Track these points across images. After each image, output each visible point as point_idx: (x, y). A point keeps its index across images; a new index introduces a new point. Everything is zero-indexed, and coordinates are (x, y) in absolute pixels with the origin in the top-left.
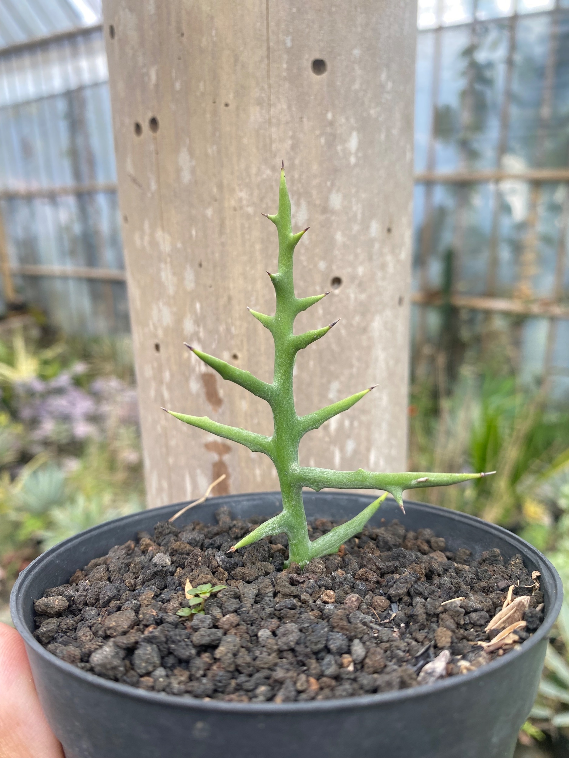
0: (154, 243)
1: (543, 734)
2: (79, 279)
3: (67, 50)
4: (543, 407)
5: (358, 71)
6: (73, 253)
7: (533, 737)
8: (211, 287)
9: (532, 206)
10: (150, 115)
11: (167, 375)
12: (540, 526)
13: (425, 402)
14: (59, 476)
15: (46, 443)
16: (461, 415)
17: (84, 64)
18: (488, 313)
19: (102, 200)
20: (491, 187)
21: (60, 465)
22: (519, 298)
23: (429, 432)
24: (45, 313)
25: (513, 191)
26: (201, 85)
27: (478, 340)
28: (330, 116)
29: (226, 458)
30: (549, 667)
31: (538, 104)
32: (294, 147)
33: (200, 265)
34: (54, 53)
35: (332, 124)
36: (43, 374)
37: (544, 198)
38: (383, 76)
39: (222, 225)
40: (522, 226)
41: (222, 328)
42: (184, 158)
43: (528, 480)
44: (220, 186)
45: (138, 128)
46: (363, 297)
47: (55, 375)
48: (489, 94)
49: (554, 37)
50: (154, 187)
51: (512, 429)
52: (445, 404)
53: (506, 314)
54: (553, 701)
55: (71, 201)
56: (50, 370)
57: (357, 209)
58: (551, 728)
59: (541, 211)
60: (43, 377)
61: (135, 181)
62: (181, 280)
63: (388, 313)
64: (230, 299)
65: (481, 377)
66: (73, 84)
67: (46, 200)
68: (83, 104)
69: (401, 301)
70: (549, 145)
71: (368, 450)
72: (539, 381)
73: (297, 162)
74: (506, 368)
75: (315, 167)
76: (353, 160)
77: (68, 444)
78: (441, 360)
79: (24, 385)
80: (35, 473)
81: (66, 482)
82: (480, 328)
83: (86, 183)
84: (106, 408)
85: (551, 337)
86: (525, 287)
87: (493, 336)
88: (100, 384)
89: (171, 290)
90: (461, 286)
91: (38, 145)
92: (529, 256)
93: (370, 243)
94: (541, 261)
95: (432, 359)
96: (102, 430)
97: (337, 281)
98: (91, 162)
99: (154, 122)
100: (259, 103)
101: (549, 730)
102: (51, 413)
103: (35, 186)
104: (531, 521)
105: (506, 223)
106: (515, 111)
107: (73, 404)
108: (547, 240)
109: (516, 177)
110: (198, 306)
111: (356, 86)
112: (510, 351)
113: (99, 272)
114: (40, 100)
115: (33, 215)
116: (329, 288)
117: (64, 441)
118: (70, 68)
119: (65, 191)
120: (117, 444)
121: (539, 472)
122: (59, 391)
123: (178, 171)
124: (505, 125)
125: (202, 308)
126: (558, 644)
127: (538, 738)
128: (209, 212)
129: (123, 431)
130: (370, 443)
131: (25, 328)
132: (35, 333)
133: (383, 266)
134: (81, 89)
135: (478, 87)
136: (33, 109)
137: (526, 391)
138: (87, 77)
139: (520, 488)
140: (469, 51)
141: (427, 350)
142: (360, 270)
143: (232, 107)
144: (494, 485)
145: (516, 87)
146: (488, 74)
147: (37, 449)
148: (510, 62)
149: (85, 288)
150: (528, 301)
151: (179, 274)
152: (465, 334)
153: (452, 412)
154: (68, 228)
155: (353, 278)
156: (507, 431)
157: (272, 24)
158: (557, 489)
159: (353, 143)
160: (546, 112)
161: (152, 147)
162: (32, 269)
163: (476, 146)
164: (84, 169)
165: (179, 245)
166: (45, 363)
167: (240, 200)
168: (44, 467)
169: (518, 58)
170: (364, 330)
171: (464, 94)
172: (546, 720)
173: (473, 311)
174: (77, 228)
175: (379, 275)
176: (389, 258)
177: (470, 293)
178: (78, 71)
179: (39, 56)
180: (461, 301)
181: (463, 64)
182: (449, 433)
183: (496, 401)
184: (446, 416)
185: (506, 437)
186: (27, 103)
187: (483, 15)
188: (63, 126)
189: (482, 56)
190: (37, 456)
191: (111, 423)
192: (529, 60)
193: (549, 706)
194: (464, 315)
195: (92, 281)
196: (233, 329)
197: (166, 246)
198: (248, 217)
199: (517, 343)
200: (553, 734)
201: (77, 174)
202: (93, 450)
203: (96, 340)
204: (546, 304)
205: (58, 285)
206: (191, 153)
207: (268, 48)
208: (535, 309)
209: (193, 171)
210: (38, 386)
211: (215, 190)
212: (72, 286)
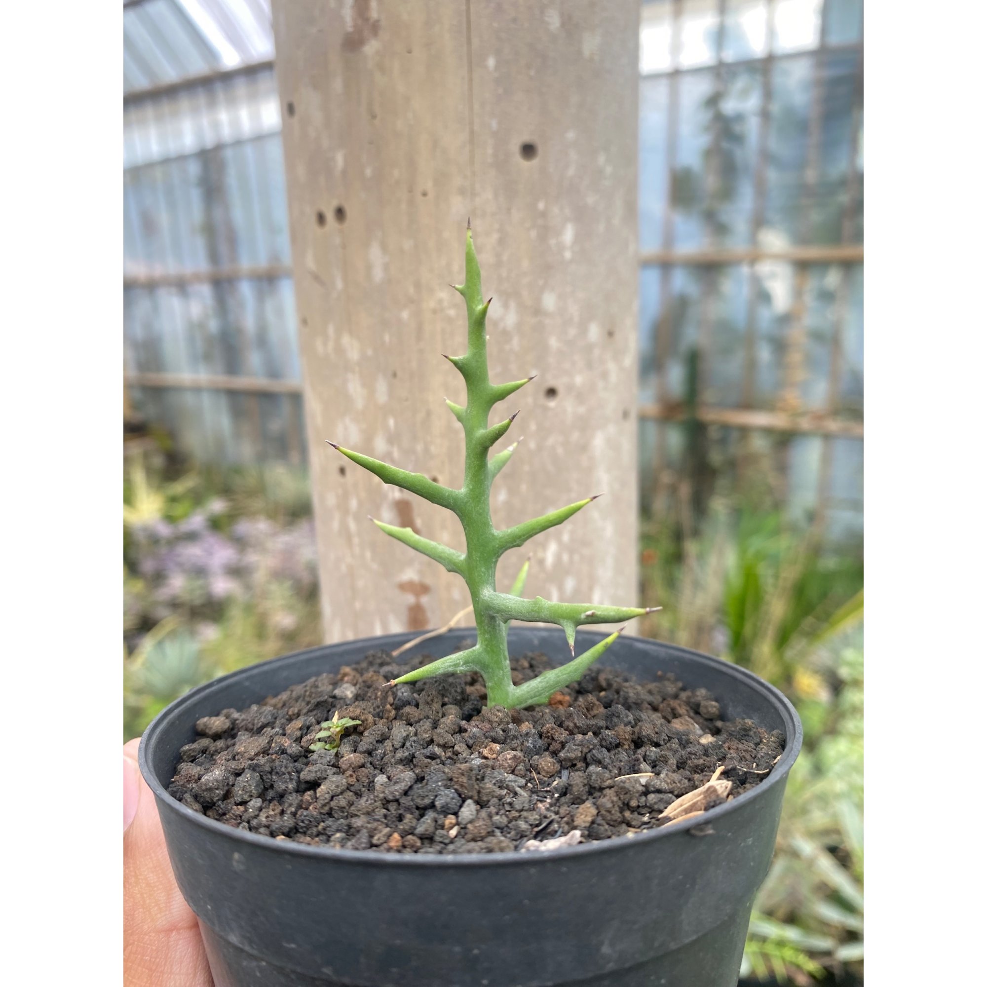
0: (340, 350)
1: (824, 971)
2: (217, 391)
3: (202, 98)
4: (817, 550)
5: (573, 155)
6: (207, 357)
7: (811, 975)
8: (407, 400)
9: (798, 293)
10: (335, 203)
11: (354, 504)
12: (816, 703)
13: (665, 545)
14: (192, 647)
15: (175, 605)
16: (713, 560)
17: (223, 116)
18: (744, 431)
19: (246, 290)
20: (745, 270)
21: (193, 633)
22: (783, 410)
23: (671, 583)
24: (172, 434)
25: (773, 275)
26: (396, 173)
27: (733, 464)
28: (541, 206)
29: (425, 600)
30: (830, 884)
31: (801, 165)
32: (502, 241)
33: (395, 375)
34: (184, 103)
35: (544, 214)
36: (170, 514)
37: (812, 284)
38: (601, 159)
39: (420, 329)
40: (786, 319)
41: (419, 447)
42: (375, 254)
43: (797, 645)
44: (418, 285)
45: (321, 218)
46: (582, 410)
47: (186, 515)
48: (739, 154)
49: (818, 83)
50: (339, 284)
51: (776, 577)
52: (691, 547)
53: (768, 431)
54: (836, 928)
55: (205, 291)
56: (179, 509)
57: (574, 310)
58: (834, 963)
59: (809, 300)
60: (169, 519)
61: (317, 278)
62: (371, 392)
63: (612, 429)
64: (429, 413)
65: (737, 513)
66: (209, 141)
67: (174, 290)
68: (221, 166)
69: (625, 415)
70: (816, 217)
71: (591, 589)
72: (812, 517)
73: (505, 258)
74: (768, 501)
75: (525, 264)
76: (568, 255)
77: (203, 606)
78: (685, 490)
79: (145, 529)
80: (160, 644)
81: (201, 655)
82: (735, 450)
83: (226, 268)
84: (252, 558)
85: (826, 460)
86: (792, 397)
87: (751, 459)
88: (244, 527)
89: (360, 404)
90: (709, 395)
91: (163, 219)
92: (795, 357)
93: (589, 348)
94: (810, 362)
95: (673, 490)
96: (248, 587)
97: (551, 392)
98: (233, 240)
99: (340, 213)
100: (462, 191)
101: (831, 966)
102: (180, 565)
103: (159, 271)
104: (804, 696)
105: (765, 316)
106: (773, 176)
107: (210, 554)
108: (817, 336)
109: (776, 257)
110: (391, 422)
111: (571, 172)
112: (772, 479)
113: (242, 382)
114: (166, 161)
115: (156, 309)
116: (542, 400)
117: (198, 602)
118: (205, 121)
119: (197, 278)
120: (268, 604)
121: (813, 635)
122: (191, 537)
123: (369, 268)
124: (761, 191)
125: (396, 424)
126: (840, 854)
127: (817, 975)
128: (405, 315)
129: (274, 587)
130: (592, 581)
131: (146, 456)
132: (158, 461)
133: (604, 375)
134: (219, 147)
135: (725, 145)
136: (158, 173)
137: (793, 529)
138: (227, 134)
139: (790, 654)
140: (713, 101)
141: (666, 478)
142: (579, 380)
143: (431, 195)
144: (756, 650)
145: (774, 144)
146: (737, 128)
147: (162, 612)
148: (765, 115)
149: (223, 403)
150: (796, 414)
151: (369, 386)
152: (716, 457)
153: (701, 557)
154: (201, 325)
155: (570, 388)
156: (770, 581)
157: (476, 106)
158: (836, 652)
159: (568, 235)
160: (811, 176)
161: (337, 241)
162: (153, 378)
163: (724, 218)
164: (223, 249)
165: (370, 352)
166: (173, 500)
167: (440, 301)
168: (173, 634)
169: (775, 108)
170: (584, 448)
171: (708, 154)
172: (828, 953)
173: (726, 428)
174: (213, 325)
175: (600, 384)
176: (611, 366)
177: (722, 405)
178: (216, 125)
179: (166, 107)
180: (709, 415)
181: (706, 116)
182: (697, 585)
183: (757, 543)
184: (692, 561)
185: (770, 589)
186: (150, 166)
187: (730, 55)
188: (195, 196)
189: (729, 106)
190: (163, 622)
191: (260, 577)
192: (789, 112)
193: (832, 936)
194: (713, 433)
195: (233, 394)
196: (433, 449)
197: (354, 354)
198: (449, 320)
199: (783, 468)
200: (837, 971)
201: (214, 256)
202: (235, 613)
203: (238, 470)
204: (819, 417)
205: (189, 399)
206: (384, 248)
207: (472, 132)
208: (805, 424)
209: (386, 267)
210: (164, 530)
211: (411, 290)
212: (206, 401)
